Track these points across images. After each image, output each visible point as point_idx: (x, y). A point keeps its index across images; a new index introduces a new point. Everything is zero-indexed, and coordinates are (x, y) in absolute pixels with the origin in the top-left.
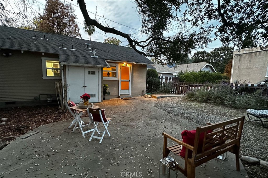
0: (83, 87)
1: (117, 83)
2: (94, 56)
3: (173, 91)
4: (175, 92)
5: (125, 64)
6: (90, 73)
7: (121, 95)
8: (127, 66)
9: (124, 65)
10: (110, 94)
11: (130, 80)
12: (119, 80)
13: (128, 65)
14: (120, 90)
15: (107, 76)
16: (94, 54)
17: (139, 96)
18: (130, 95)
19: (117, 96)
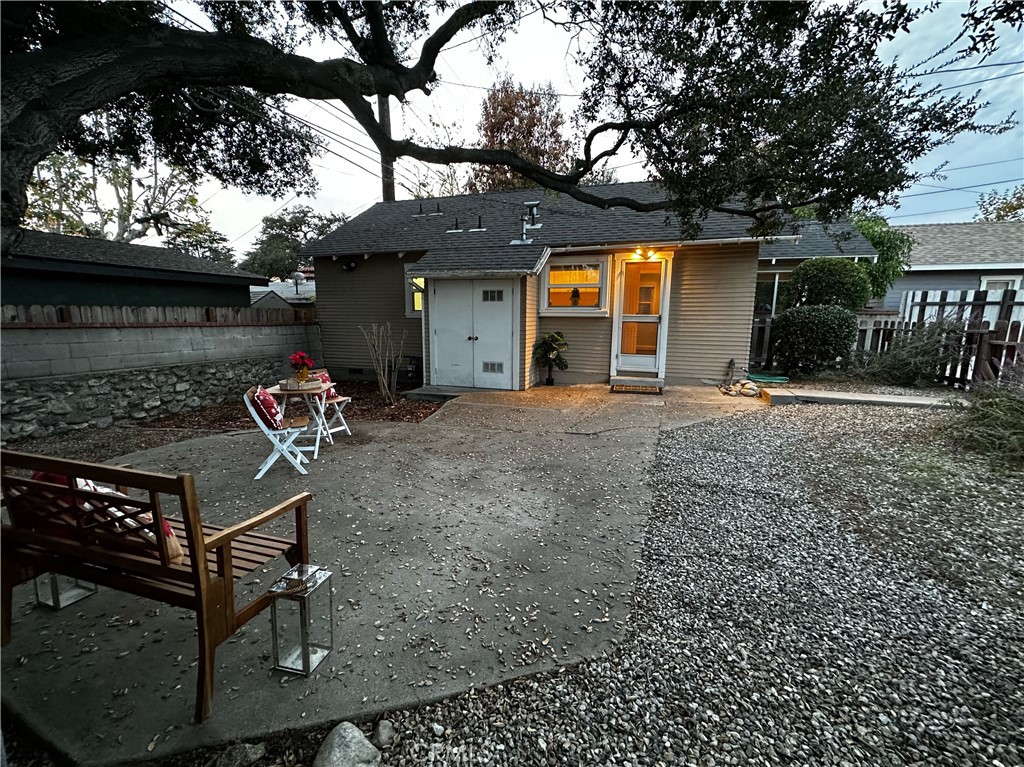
0: (470, 338)
1: (605, 328)
2: (522, 240)
3: (947, 373)
4: (957, 380)
5: (639, 252)
6: (489, 296)
7: (620, 373)
8: (649, 260)
9: (636, 257)
10: (567, 367)
11: (660, 318)
12: (611, 318)
13: (654, 257)
14: (617, 356)
15: (570, 303)
16: (522, 235)
17: (705, 385)
18: (662, 375)
19: (605, 378)
